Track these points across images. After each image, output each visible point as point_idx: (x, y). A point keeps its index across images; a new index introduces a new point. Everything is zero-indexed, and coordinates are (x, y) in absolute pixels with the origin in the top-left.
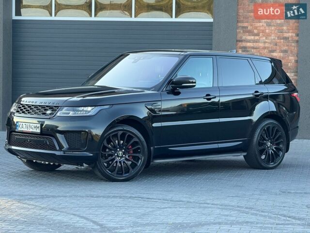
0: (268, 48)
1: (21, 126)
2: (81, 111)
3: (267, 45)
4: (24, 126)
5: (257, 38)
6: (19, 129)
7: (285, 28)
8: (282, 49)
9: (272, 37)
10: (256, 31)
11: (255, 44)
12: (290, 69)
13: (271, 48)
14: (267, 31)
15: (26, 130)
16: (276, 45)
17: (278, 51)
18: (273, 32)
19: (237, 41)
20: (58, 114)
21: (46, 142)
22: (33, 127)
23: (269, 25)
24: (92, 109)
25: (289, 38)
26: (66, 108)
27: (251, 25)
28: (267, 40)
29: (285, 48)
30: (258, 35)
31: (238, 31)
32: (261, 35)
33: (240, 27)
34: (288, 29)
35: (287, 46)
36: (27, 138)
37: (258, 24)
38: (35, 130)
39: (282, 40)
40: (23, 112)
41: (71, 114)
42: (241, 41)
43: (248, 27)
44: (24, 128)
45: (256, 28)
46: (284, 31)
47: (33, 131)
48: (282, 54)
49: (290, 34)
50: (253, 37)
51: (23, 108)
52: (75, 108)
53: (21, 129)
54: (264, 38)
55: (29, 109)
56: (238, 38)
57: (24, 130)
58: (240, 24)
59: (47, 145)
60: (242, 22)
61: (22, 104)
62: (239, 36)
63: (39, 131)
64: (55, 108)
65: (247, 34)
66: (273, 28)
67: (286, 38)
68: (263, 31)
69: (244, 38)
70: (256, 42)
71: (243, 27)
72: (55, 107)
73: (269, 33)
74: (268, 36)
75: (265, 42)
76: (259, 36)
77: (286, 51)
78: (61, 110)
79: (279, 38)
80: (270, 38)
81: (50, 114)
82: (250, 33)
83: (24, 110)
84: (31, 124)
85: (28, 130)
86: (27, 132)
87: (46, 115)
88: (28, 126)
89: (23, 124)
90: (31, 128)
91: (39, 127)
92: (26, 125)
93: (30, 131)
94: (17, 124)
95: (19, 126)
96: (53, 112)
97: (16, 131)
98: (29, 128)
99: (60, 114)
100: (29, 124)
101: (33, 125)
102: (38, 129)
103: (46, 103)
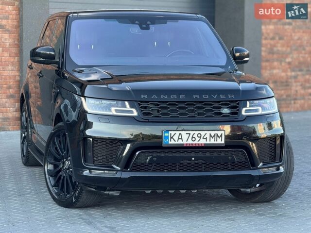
1: (176, 137)
4: (185, 136)
6: (172, 142)
15: (190, 142)
21: (233, 158)
22: (208, 136)
26: (250, 102)
36: (185, 154)
38: (213, 141)
44: (185, 139)
47: (208, 142)
53: (176, 142)
57: (184, 142)
63: (223, 142)
64: (232, 104)
72: (230, 102)
78: (245, 106)
84: (203, 133)
85: (196, 142)
86: (194, 145)
87: (223, 116)
88: (195, 136)
89: (180, 134)
90: (203, 138)
91: (221, 135)
92: (190, 134)
93: (200, 142)
94: (166, 135)
95: (171, 138)
96: (234, 110)
97: (163, 146)
98: (198, 139)
99: (245, 112)
100: (197, 132)
101: (208, 133)
102: (219, 140)
103: (208, 97)
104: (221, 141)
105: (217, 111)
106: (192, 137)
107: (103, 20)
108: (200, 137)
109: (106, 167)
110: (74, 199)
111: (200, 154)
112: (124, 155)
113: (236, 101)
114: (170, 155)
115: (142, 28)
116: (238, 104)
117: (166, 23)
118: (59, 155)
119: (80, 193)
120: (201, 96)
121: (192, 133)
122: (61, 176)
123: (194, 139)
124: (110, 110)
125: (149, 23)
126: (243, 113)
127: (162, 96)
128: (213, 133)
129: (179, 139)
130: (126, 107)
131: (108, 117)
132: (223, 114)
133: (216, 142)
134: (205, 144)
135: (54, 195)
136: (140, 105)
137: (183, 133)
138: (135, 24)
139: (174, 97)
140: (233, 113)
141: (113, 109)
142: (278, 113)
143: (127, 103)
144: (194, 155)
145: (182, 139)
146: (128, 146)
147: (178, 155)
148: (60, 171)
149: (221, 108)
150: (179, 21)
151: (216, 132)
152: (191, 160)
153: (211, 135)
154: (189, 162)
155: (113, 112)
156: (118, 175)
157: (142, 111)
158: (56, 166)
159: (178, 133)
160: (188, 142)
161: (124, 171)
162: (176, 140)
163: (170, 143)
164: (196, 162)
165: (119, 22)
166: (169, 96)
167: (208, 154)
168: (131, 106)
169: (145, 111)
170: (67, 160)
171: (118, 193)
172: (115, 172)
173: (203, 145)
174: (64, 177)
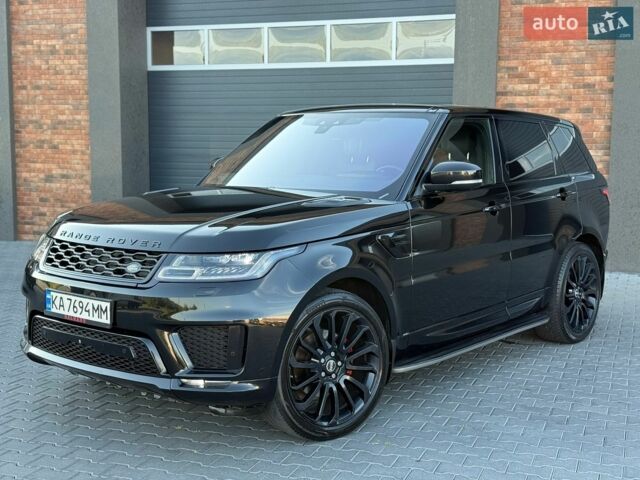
0: (555, 104)
1: (57, 302)
2: (223, 266)
3: (552, 99)
4: (66, 303)
5: (534, 86)
6: (54, 310)
7: (587, 67)
8: (581, 106)
9: (563, 85)
10: (532, 75)
11: (530, 97)
12: (596, 142)
13: (561, 104)
14: (554, 73)
15: (71, 313)
16: (570, 99)
17: (573, 110)
18: (565, 75)
19: (498, 94)
20: (160, 275)
21: (128, 350)
22: (90, 307)
23: (557, 62)
24: (255, 261)
25: (594, 85)
26: (182, 257)
27: (524, 64)
28: (552, 91)
29: (587, 104)
30: (535, 81)
31: (499, 75)
32: (542, 81)
33: (504, 68)
34: (594, 69)
35: (592, 100)
37: (538, 62)
38: (95, 318)
39: (582, 90)
40: (64, 264)
41: (198, 274)
42: (504, 94)
43: (517, 68)
44: (66, 307)
45: (532, 69)
46: (586, 73)
47: (91, 318)
48: (580, 116)
49: (598, 78)
50: (526, 86)
51: (62, 252)
52: (205, 257)
53: (59, 311)
54: (548, 87)
55: (77, 255)
56: (500, 89)
57: (66, 313)
58: (503, 63)
59: (133, 360)
60: (508, 58)
61: (59, 241)
62: (501, 84)
63: (108, 322)
64: (149, 258)
65: (517, 80)
66: (565, 67)
67: (589, 86)
68: (546, 75)
69: (510, 87)
70: (534, 95)
71: (509, 68)
72: (150, 253)
73: (557, 78)
74: (554, 82)
75: (549, 95)
76: (538, 83)
77: (588, 110)
78: (168, 264)
79: (576, 86)
80: (559, 86)
81: (137, 274)
82: (522, 78)
83: (67, 259)
84: (85, 301)
85: (77, 315)
86: (75, 320)
88: (77, 304)
89: (61, 299)
90: (86, 311)
91: (106, 310)
92: (71, 301)
93: (81, 317)
94: (48, 296)
95: (54, 303)
96: (147, 269)
97: (45, 313)
98: (80, 310)
99: (165, 275)
100: (79, 299)
101: (91, 302)
102: (104, 316)
104: (106, 319)
105: (121, 266)
106: (74, 307)
108: (82, 308)
116: (159, 258)
121: (73, 298)
123: (75, 310)
128: (96, 303)
129: (60, 305)
132: (127, 272)
133: (99, 320)
134: (87, 320)
136: (53, 244)
137: (65, 297)
139: (86, 238)
140: (140, 274)
145: (63, 307)
151: (99, 303)
153: (93, 307)
159: (60, 295)
160: (69, 313)
162: (58, 307)
163: (52, 310)
169: (51, 255)
173: (85, 322)
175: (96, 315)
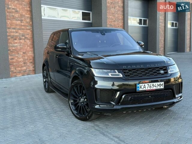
1: (142, 87)
22: (157, 85)
36: (146, 95)
38: (159, 88)
44: (147, 87)
47: (157, 88)
53: (143, 89)
57: (146, 89)
59: (167, 97)
63: (163, 87)
84: (155, 84)
85: (152, 89)
86: (151, 90)
87: (162, 75)
88: (151, 85)
89: (145, 85)
90: (155, 86)
91: (162, 84)
92: (149, 85)
94: (138, 86)
95: (141, 87)
96: (166, 71)
97: (137, 91)
98: (152, 87)
100: (152, 84)
101: (157, 83)
102: (162, 86)
103: (153, 66)
104: (162, 87)
105: (158, 72)
106: (150, 86)
107: (85, 32)
108: (153, 86)
109: (107, 103)
110: (88, 117)
111: (153, 94)
112: (116, 97)
113: (165, 67)
114: (139, 96)
115: (102, 35)
116: (166, 68)
117: (111, 32)
118: (77, 95)
119: (92, 115)
120: (150, 66)
121: (150, 84)
122: (79, 106)
123: (150, 87)
124: (108, 75)
125: (104, 32)
126: (169, 72)
127: (133, 66)
128: (159, 83)
129: (144, 87)
130: (116, 73)
131: (108, 78)
132: (161, 73)
133: (160, 88)
135: (76, 114)
136: (123, 71)
137: (146, 84)
138: (98, 33)
139: (138, 67)
140: (165, 73)
141: (110, 74)
142: (179, 72)
143: (116, 71)
144: (150, 95)
145: (145, 87)
146: (118, 93)
147: (143, 95)
148: (78, 103)
149: (159, 70)
150: (116, 31)
151: (160, 83)
152: (149, 97)
153: (158, 85)
154: (148, 98)
155: (110, 75)
156: (115, 108)
157: (125, 74)
158: (75, 101)
159: (143, 84)
160: (148, 89)
161: (118, 105)
162: (143, 88)
163: (140, 90)
164: (151, 98)
165: (92, 32)
166: (136, 66)
167: (156, 94)
168: (119, 72)
169: (126, 74)
170: (81, 98)
171: (110, 114)
172: (112, 106)
173: (155, 90)
174: (81, 106)
175: (159, 87)
